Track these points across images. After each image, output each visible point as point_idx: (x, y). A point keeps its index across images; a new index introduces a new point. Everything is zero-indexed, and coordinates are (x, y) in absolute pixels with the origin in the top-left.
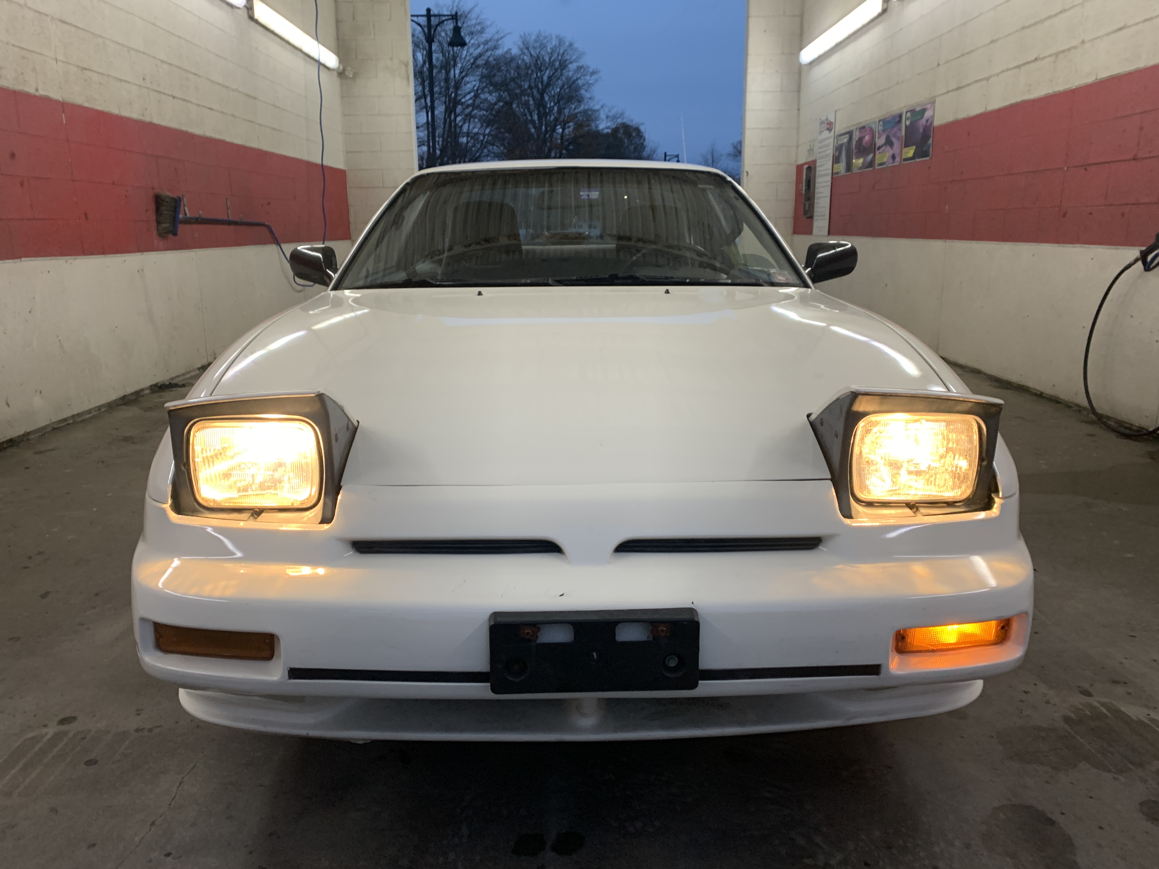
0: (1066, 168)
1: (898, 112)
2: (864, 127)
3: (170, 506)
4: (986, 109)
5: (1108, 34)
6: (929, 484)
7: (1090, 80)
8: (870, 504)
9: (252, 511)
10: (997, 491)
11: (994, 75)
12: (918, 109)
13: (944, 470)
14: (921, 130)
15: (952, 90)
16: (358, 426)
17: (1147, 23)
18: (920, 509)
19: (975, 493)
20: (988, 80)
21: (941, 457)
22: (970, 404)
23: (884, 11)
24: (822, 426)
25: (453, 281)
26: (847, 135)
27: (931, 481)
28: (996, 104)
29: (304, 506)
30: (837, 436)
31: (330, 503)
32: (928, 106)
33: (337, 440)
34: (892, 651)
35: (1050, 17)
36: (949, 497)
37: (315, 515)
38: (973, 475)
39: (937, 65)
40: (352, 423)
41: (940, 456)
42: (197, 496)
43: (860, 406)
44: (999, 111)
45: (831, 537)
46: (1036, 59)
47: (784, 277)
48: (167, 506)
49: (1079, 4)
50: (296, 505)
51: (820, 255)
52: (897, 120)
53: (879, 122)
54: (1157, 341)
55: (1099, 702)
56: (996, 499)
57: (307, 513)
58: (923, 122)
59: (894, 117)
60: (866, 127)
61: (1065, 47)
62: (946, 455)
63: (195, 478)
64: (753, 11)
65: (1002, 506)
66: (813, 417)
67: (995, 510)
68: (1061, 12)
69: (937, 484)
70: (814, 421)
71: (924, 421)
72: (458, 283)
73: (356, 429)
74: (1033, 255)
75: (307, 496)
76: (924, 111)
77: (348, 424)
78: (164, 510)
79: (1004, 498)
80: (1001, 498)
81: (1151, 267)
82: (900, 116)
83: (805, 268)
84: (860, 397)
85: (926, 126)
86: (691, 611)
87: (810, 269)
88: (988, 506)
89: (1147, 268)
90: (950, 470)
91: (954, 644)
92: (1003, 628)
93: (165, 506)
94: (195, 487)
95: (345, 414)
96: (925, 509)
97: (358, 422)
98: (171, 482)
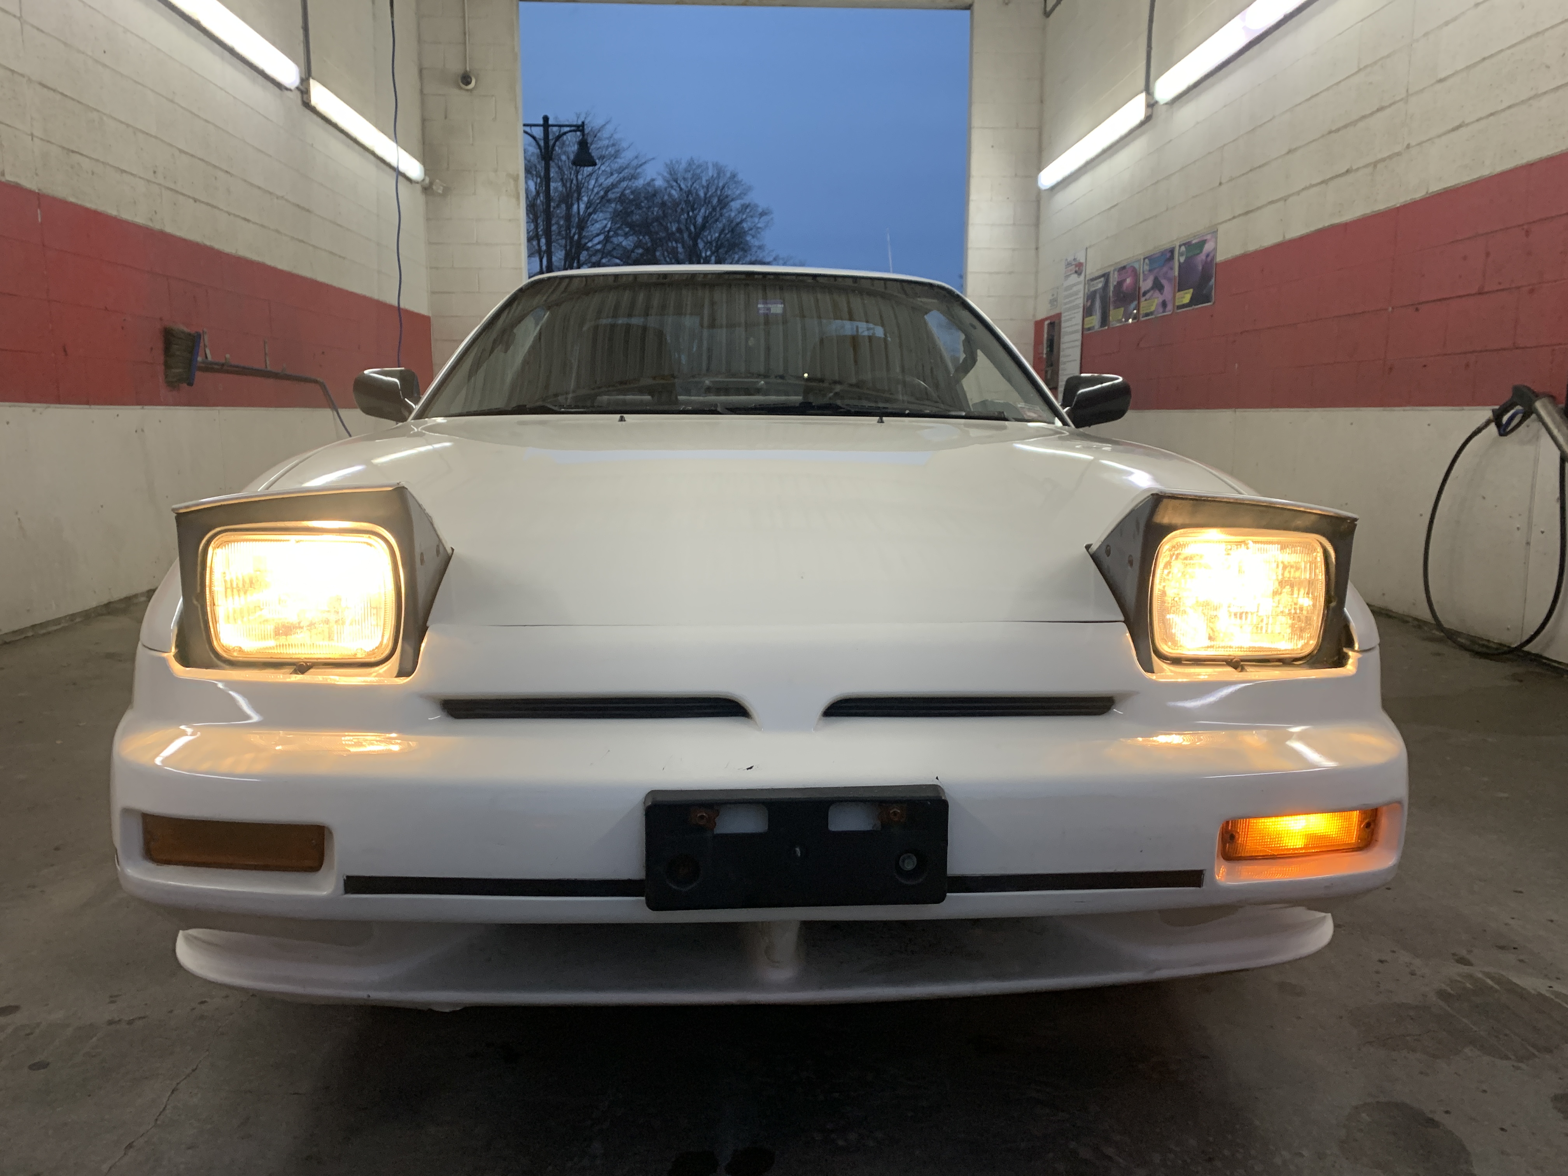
0: (1390, 309)
1: (1168, 246)
2: (1124, 268)
3: (175, 656)
4: (1284, 237)
5: (1440, 136)
6: (1259, 631)
7: (1418, 195)
8: (1177, 661)
9: (295, 667)
10: (1350, 644)
11: (1293, 194)
12: (1194, 242)
13: (1279, 612)
14: (1200, 268)
15: (1240, 215)
16: (452, 554)
17: (1492, 118)
18: (1246, 668)
19: (1320, 647)
20: (1285, 200)
21: (1275, 593)
22: (1313, 517)
23: (1148, 118)
24: (1108, 555)
25: (583, 407)
26: (1102, 279)
27: (1262, 627)
28: (1296, 231)
29: (373, 660)
30: (1131, 563)
31: (410, 651)
32: (1208, 237)
33: (422, 561)
34: (1218, 857)
35: (1364, 117)
36: (1286, 650)
37: (388, 669)
38: (1317, 621)
39: (1218, 184)
40: (445, 548)
41: (1273, 592)
42: (215, 643)
43: (1164, 517)
44: (1302, 239)
45: (1126, 696)
46: (1348, 171)
47: (1035, 413)
48: (170, 655)
49: (1401, 100)
50: (361, 656)
51: (1080, 392)
52: (1168, 255)
53: (1144, 259)
54: (1518, 529)
55: (1484, 973)
56: (1351, 653)
57: (377, 668)
58: (1202, 256)
59: (1163, 253)
60: (1128, 267)
61: (1385, 155)
62: (1281, 591)
63: (213, 616)
64: (976, 121)
65: (1360, 661)
66: (1094, 548)
67: (1350, 668)
68: (1378, 110)
69: (1269, 631)
70: (1095, 553)
71: (1251, 544)
72: (590, 409)
73: (449, 558)
74: (1352, 424)
75: (377, 644)
76: (1203, 242)
77: (438, 546)
78: (164, 661)
79: (1361, 651)
80: (1357, 652)
81: (1509, 428)
82: (1172, 251)
83: (1064, 406)
84: (1165, 501)
85: (1206, 262)
86: (935, 788)
87: (1068, 408)
88: (1340, 661)
89: (1502, 432)
90: (1287, 611)
91: (1301, 849)
92: (1368, 825)
93: (165, 655)
94: (212, 630)
95: (435, 530)
96: (1254, 668)
97: (453, 550)
98: (176, 624)
